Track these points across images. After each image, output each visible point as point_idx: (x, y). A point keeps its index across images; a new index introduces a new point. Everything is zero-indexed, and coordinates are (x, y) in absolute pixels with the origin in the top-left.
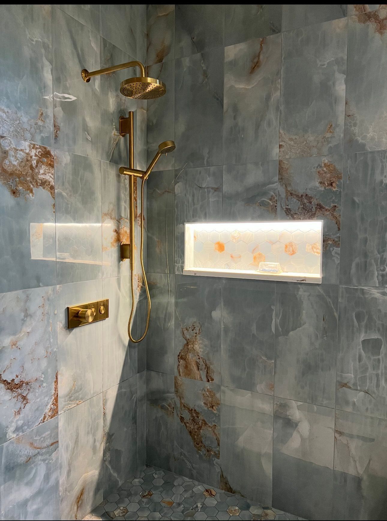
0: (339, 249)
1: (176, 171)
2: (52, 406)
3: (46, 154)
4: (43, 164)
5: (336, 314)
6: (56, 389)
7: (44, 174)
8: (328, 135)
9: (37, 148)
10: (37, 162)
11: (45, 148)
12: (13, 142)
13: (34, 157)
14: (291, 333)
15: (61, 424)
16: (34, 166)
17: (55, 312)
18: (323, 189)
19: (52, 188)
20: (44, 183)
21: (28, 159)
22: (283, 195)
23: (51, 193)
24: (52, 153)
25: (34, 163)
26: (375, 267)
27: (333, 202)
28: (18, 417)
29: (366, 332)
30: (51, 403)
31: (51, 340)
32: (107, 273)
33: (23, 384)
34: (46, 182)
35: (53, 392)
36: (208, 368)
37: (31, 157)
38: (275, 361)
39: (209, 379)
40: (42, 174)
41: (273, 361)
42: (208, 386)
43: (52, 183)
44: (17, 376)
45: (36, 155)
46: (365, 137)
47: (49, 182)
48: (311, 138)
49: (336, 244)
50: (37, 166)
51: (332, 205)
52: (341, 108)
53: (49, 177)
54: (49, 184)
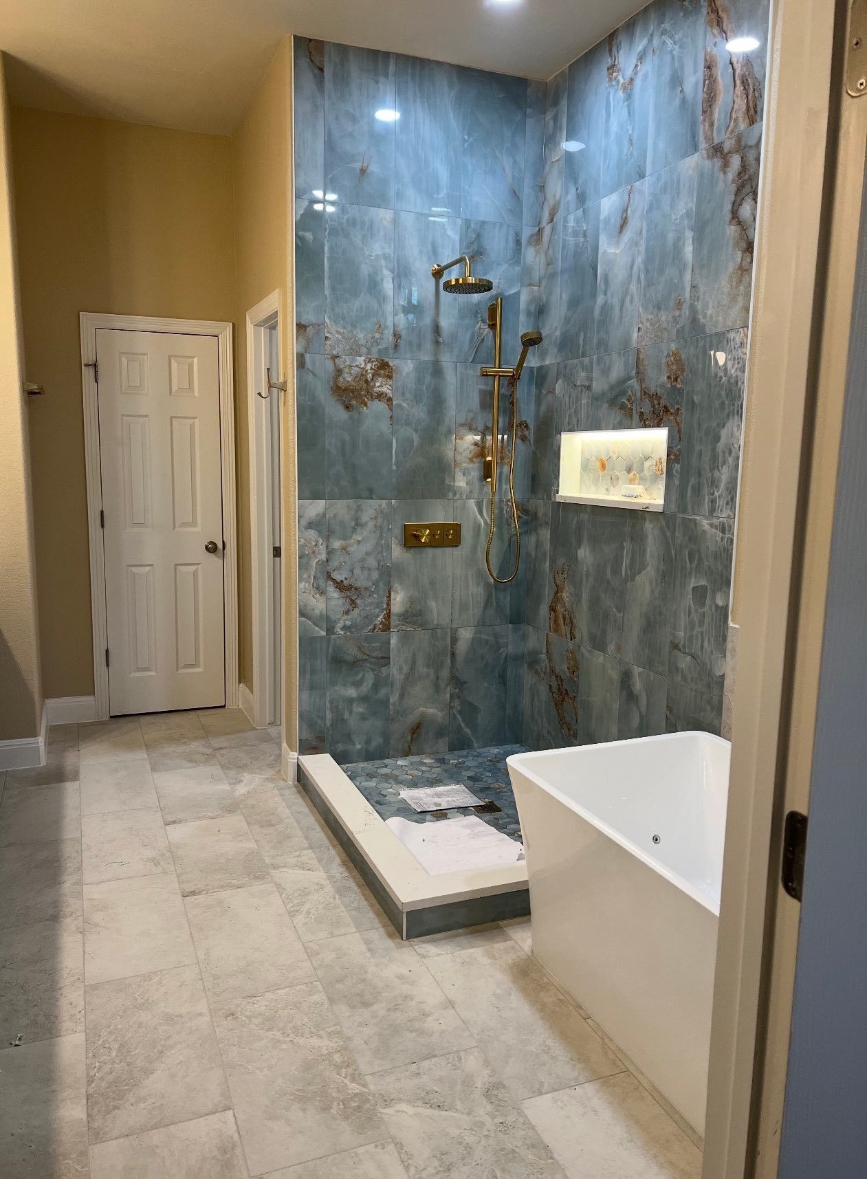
0: (679, 466)
1: (558, 363)
2: (383, 620)
3: (384, 365)
4: (379, 376)
5: (673, 552)
6: (389, 604)
7: (381, 386)
8: (677, 313)
9: (373, 362)
10: (373, 376)
11: (383, 360)
12: (347, 360)
13: (369, 371)
14: (637, 577)
15: (393, 641)
16: (369, 379)
17: (389, 526)
18: (670, 386)
19: (390, 400)
20: (380, 396)
21: (363, 373)
22: (638, 394)
23: (388, 405)
24: (391, 364)
25: (369, 376)
26: (706, 489)
27: (677, 403)
28: (345, 617)
29: (696, 577)
30: (381, 617)
31: (384, 554)
32: (461, 494)
33: (351, 588)
34: (382, 394)
35: (385, 606)
36: (572, 622)
37: (366, 371)
38: (624, 614)
39: (573, 637)
40: (378, 387)
41: (622, 615)
42: (571, 645)
43: (390, 395)
44: (346, 579)
45: (371, 369)
46: (705, 316)
47: (386, 394)
48: (663, 318)
49: (677, 460)
50: (373, 379)
51: (676, 407)
52: (688, 277)
53: (386, 389)
54: (386, 396)
